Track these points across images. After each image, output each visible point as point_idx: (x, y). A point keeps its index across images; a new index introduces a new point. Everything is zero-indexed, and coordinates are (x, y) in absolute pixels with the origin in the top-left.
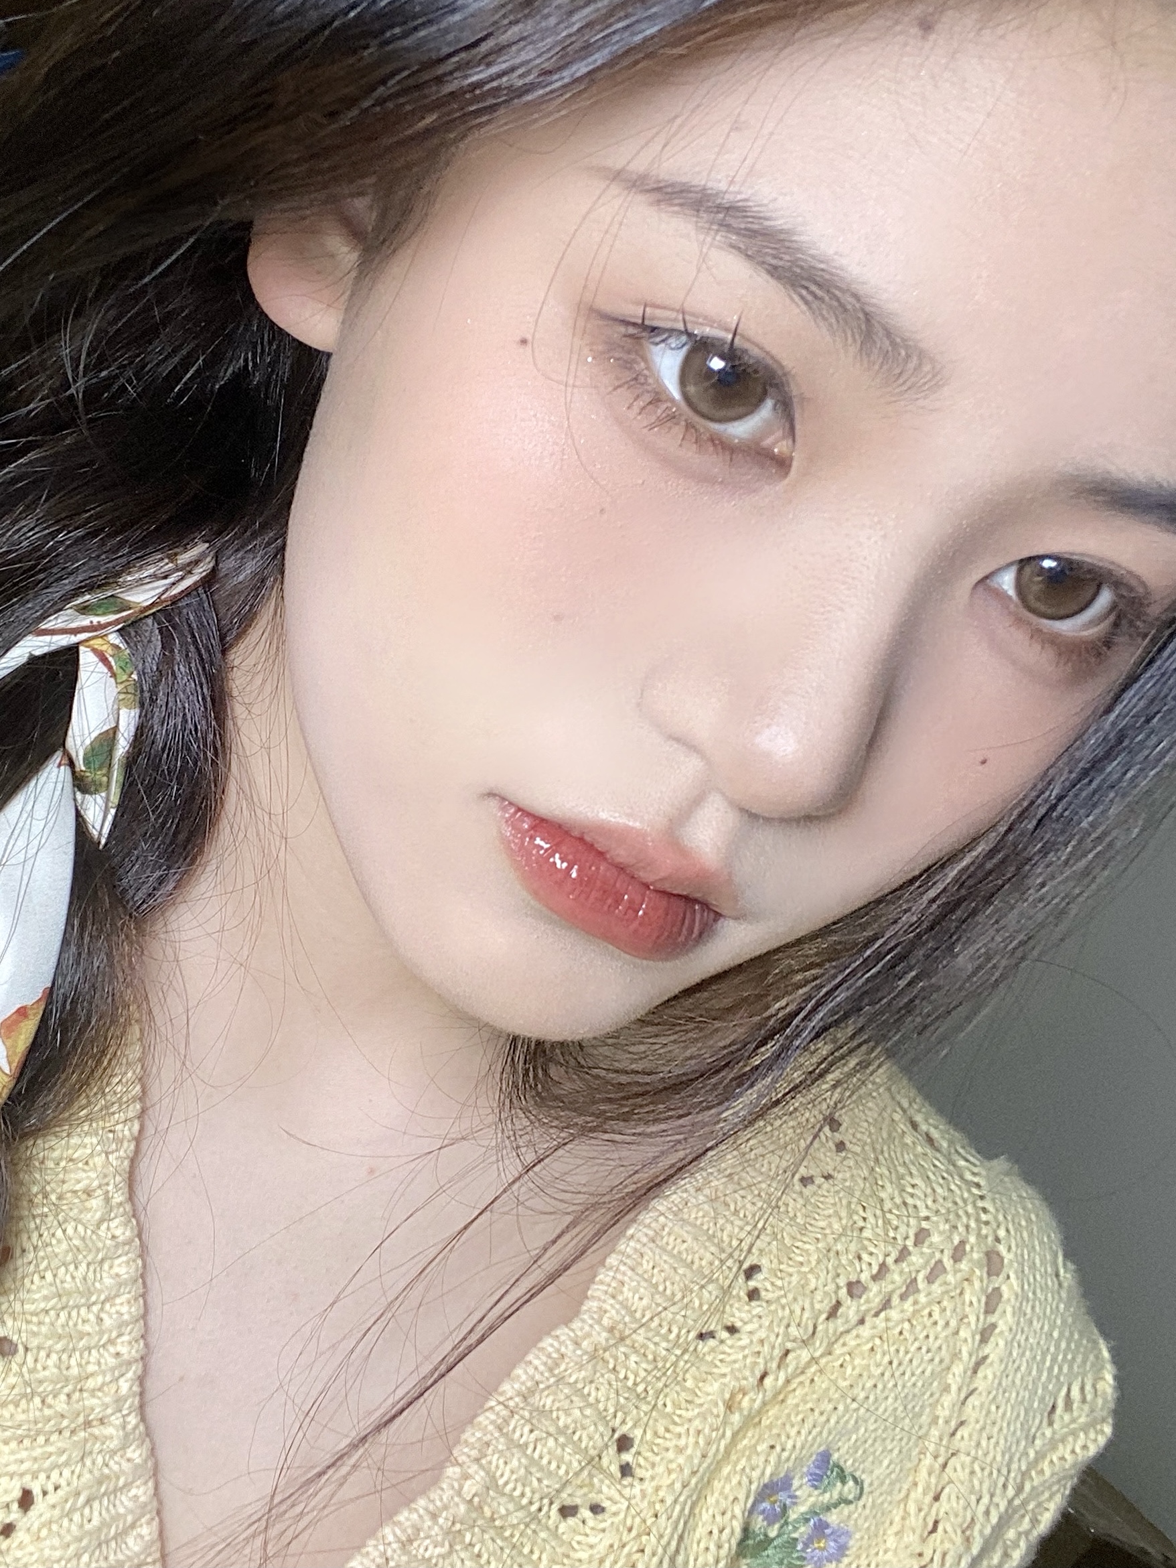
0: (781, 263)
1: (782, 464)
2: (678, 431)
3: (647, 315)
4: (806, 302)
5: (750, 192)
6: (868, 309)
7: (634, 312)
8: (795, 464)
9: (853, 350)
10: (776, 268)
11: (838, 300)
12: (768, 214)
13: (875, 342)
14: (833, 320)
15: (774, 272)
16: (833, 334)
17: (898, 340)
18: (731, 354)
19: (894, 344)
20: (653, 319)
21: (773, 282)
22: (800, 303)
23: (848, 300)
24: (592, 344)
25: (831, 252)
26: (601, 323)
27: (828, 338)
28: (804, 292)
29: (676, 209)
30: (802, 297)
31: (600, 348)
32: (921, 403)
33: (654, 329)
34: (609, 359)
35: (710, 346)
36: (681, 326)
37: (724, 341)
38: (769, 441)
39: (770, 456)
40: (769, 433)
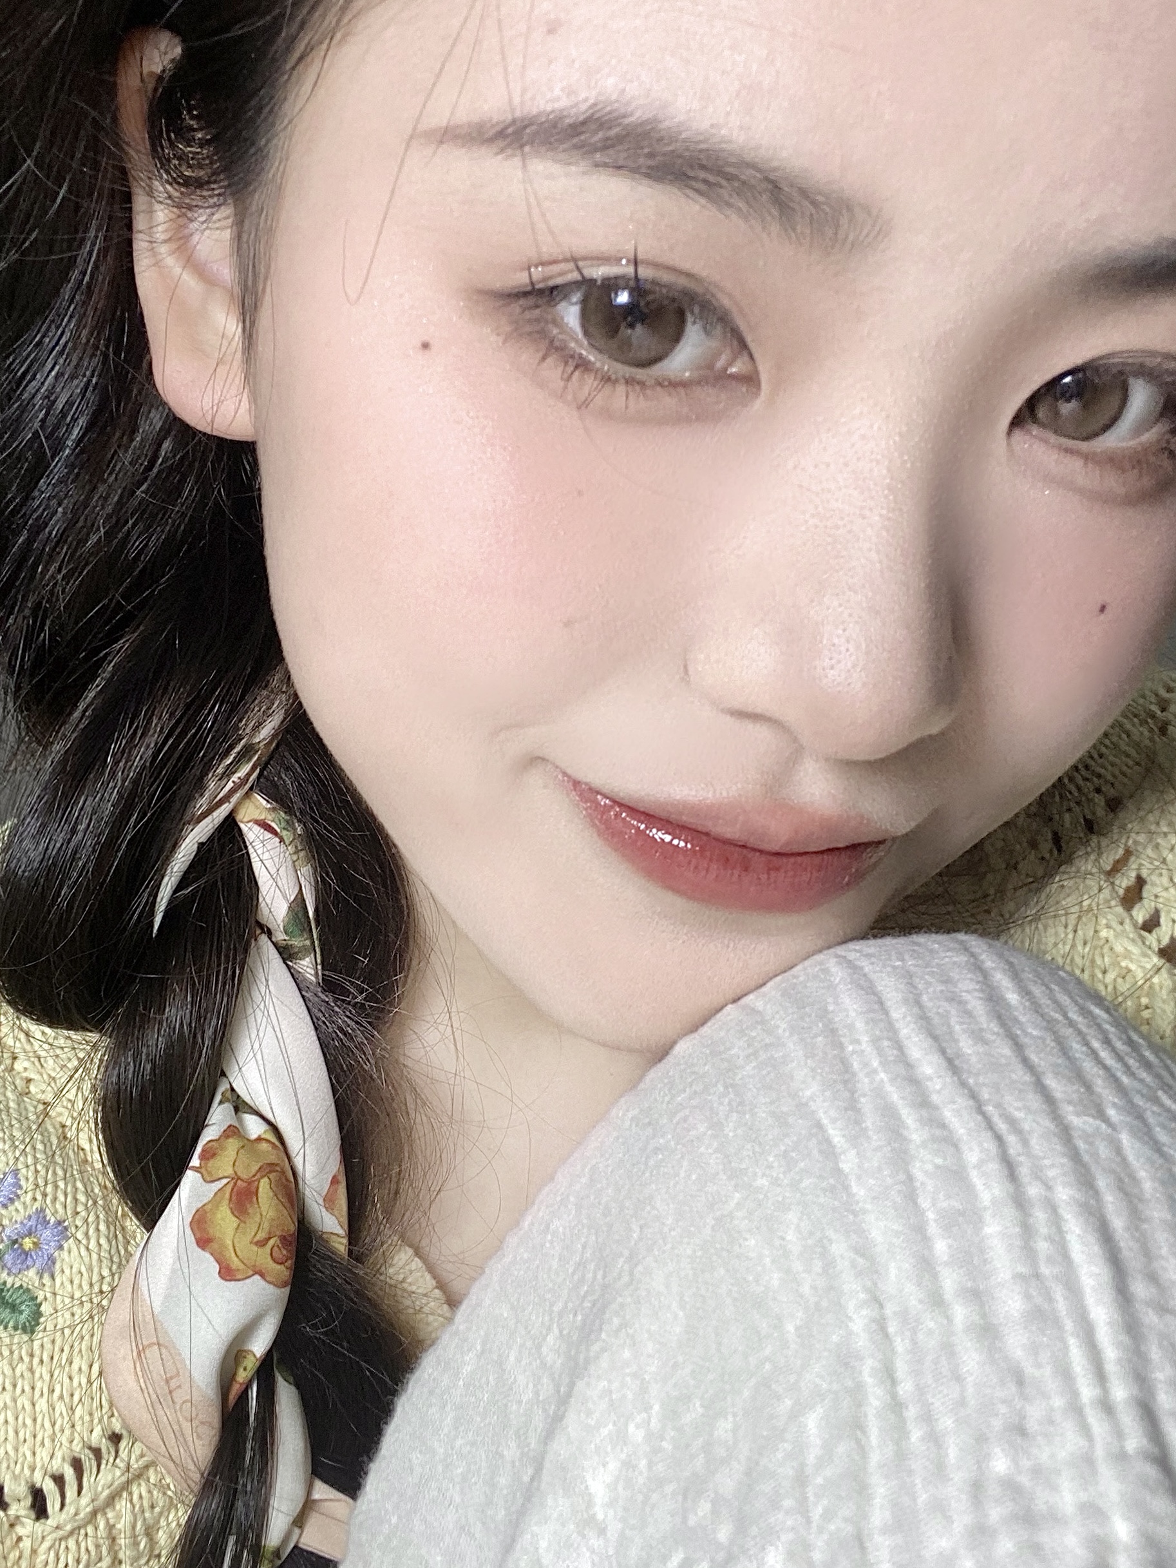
0: (657, 161)
1: (749, 381)
2: (622, 388)
3: (536, 278)
4: (702, 193)
6: (772, 176)
7: (521, 279)
8: (763, 377)
9: (775, 228)
11: (736, 178)
13: (793, 210)
14: (741, 204)
16: (746, 219)
18: (638, 288)
19: (814, 203)
20: (545, 279)
22: (697, 197)
23: (747, 174)
24: (497, 328)
26: (496, 304)
31: (506, 330)
33: (553, 289)
34: (521, 335)
35: (611, 285)
36: (575, 276)
37: (623, 277)
38: (719, 364)
39: (733, 377)
40: (717, 355)
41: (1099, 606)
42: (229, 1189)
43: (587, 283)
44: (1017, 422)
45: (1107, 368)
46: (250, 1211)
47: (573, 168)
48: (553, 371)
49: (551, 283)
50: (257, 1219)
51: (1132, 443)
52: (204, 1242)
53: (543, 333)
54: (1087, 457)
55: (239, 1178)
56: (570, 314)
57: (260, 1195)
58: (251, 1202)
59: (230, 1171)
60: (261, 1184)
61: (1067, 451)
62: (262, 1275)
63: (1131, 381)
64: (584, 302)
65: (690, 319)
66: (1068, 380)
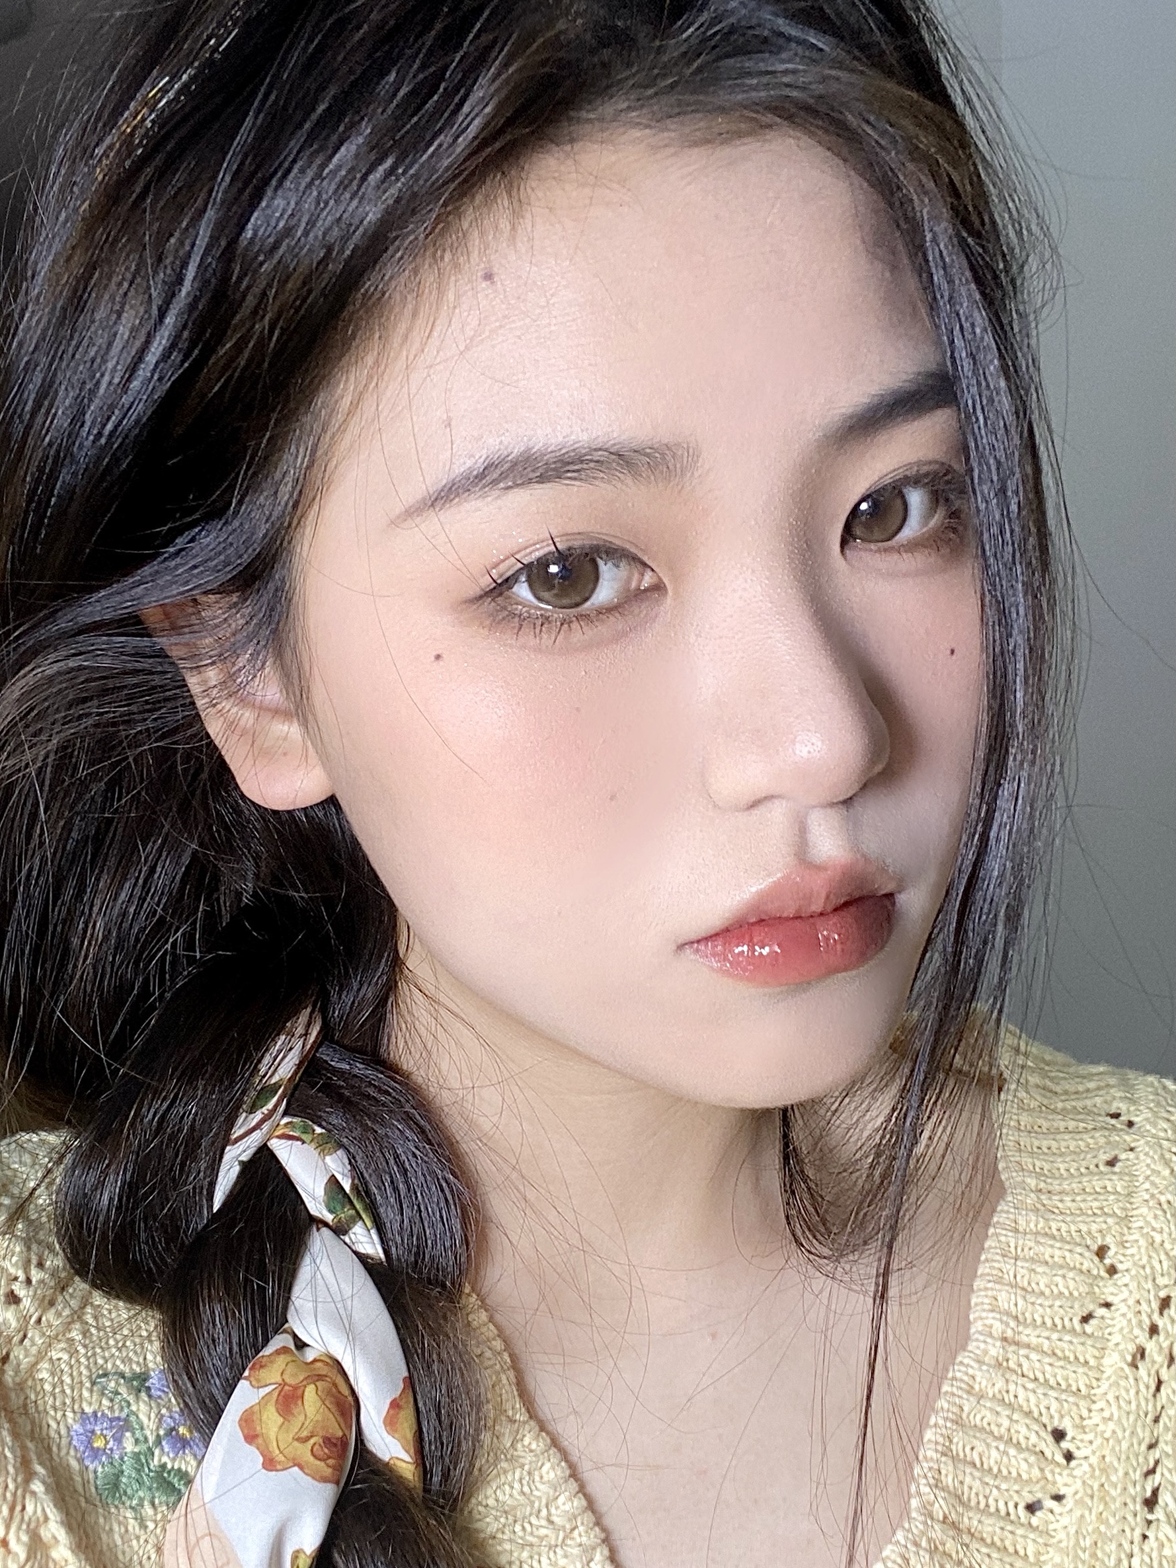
0: (541, 470)
1: (658, 588)
2: (575, 625)
3: (495, 577)
4: (575, 479)
5: (485, 451)
7: (486, 582)
8: (666, 580)
9: (629, 481)
10: (540, 476)
11: (591, 461)
12: (506, 453)
13: (636, 464)
14: (602, 475)
15: (542, 479)
16: (609, 482)
17: (648, 451)
18: (561, 557)
19: (647, 455)
20: (501, 576)
21: (549, 485)
22: (573, 482)
23: (597, 456)
24: (481, 623)
25: (560, 439)
26: (475, 607)
27: (609, 487)
28: (569, 475)
29: (457, 500)
30: (570, 478)
31: (488, 622)
32: (696, 474)
33: (507, 580)
34: (499, 622)
35: (543, 563)
36: (520, 565)
37: (550, 553)
38: (634, 585)
39: (646, 590)
40: (629, 580)
41: (949, 652)
42: (276, 1394)
43: (528, 567)
44: (844, 543)
45: (884, 488)
46: (295, 1411)
47: (489, 499)
48: (528, 638)
49: (505, 577)
50: (302, 1418)
51: (925, 530)
52: (250, 1438)
53: (513, 615)
54: (898, 550)
55: (285, 1384)
56: (522, 590)
57: (306, 1397)
58: (296, 1404)
59: (279, 1380)
60: (307, 1390)
61: (885, 550)
62: (301, 1468)
63: (905, 491)
64: (529, 581)
65: (601, 563)
66: (864, 506)
